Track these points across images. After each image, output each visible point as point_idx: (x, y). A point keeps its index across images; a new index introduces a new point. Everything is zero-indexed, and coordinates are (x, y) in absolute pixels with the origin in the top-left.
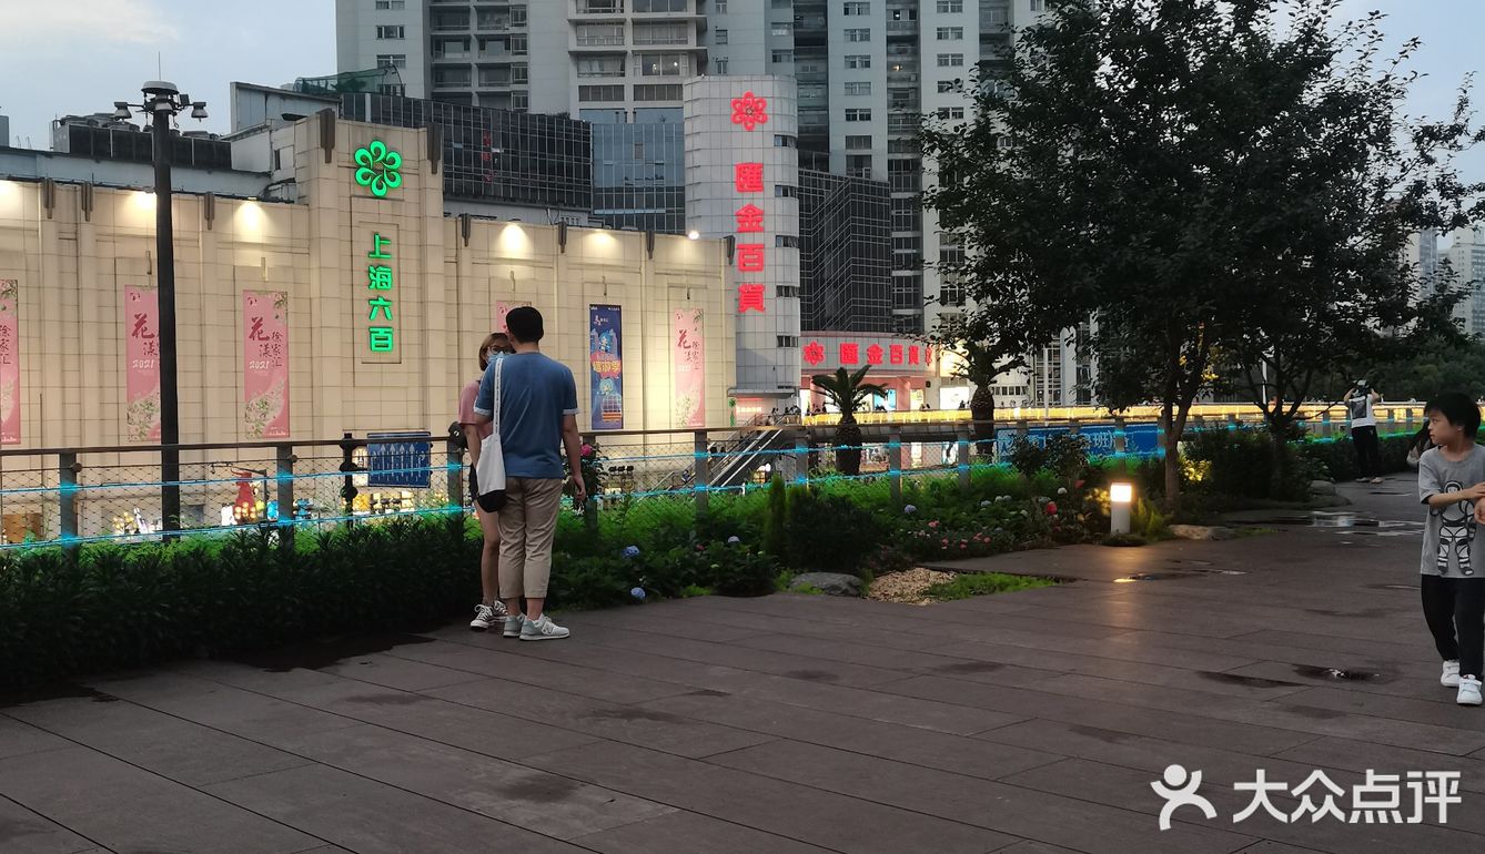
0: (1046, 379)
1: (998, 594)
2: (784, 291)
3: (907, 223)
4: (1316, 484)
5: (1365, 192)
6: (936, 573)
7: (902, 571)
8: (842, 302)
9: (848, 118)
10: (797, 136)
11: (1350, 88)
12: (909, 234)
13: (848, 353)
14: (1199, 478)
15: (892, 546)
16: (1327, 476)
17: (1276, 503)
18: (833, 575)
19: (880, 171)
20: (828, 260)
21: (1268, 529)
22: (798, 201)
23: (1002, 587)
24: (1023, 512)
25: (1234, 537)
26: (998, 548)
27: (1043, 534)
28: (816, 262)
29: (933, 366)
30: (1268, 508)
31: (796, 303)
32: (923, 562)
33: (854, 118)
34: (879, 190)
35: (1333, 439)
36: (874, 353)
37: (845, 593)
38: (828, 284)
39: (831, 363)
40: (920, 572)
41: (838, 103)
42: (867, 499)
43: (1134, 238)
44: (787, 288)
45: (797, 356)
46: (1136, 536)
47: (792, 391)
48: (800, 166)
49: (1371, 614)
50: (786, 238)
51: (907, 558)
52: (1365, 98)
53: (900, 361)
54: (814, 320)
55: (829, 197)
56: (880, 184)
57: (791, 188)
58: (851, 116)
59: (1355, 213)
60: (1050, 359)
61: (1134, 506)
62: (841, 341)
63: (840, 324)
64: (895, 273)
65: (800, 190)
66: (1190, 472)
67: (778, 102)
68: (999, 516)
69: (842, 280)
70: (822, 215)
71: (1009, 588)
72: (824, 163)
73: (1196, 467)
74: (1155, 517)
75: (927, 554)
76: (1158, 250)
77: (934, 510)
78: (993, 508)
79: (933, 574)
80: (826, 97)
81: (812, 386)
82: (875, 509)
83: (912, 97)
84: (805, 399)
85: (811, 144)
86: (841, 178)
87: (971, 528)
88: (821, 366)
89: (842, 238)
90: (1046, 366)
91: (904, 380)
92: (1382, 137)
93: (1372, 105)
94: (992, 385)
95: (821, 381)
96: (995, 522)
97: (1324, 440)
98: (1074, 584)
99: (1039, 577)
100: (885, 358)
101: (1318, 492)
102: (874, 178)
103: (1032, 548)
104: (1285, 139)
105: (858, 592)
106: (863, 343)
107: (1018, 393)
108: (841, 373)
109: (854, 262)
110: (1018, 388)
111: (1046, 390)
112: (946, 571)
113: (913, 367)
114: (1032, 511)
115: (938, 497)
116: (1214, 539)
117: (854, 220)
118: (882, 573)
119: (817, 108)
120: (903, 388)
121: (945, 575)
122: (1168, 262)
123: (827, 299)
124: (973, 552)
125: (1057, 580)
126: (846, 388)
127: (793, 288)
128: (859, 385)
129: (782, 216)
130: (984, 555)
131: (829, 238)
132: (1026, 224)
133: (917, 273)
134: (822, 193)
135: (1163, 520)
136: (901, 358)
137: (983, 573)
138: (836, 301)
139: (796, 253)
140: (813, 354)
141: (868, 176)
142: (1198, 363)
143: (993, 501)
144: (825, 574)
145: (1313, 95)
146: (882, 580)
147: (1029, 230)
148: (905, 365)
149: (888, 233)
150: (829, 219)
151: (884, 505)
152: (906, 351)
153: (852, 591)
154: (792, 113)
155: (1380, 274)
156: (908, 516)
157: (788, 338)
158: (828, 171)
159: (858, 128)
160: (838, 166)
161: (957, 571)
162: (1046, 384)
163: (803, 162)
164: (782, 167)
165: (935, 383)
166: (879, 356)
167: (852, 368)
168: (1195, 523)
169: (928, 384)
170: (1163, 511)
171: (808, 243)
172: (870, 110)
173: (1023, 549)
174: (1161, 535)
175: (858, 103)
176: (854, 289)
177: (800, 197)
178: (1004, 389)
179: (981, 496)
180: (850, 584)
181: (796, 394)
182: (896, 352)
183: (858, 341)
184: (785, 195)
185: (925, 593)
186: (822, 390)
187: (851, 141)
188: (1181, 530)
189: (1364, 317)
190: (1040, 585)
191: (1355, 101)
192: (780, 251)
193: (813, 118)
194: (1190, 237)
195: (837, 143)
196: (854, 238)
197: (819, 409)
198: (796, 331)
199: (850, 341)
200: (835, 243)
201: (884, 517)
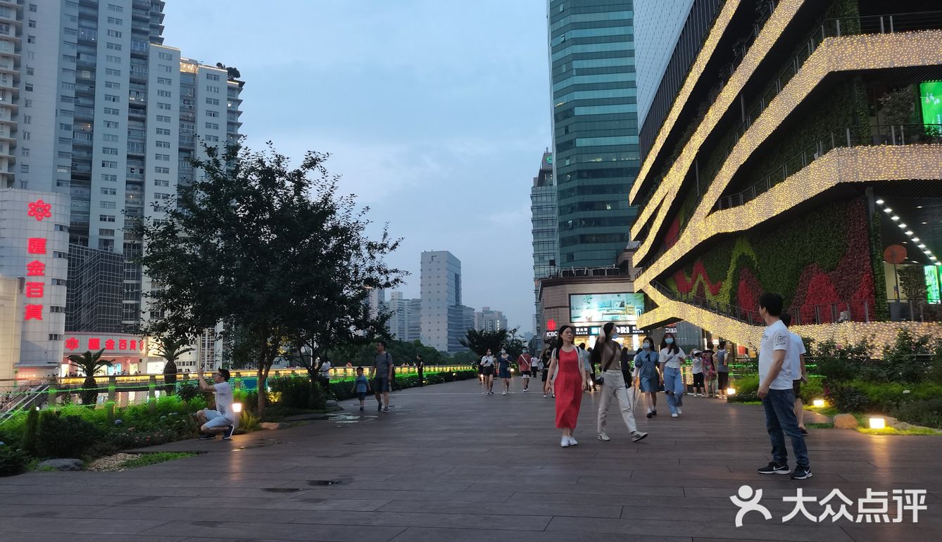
0: (206, 358)
1: (165, 463)
2: (55, 309)
3: (133, 276)
4: (329, 401)
5: (349, 271)
6: (131, 455)
7: (110, 456)
8: (92, 317)
9: (101, 219)
10: (69, 226)
11: (342, 224)
12: (134, 282)
13: (94, 343)
14: (276, 401)
15: (105, 442)
16: (334, 398)
17: (311, 411)
18: (65, 460)
19: (118, 248)
20: (84, 294)
21: (305, 422)
22: (67, 261)
23: (167, 459)
24: (183, 421)
25: (290, 427)
26: (169, 440)
27: (193, 431)
28: (77, 295)
29: (144, 351)
30: (306, 413)
31: (63, 316)
32: (124, 449)
33: (105, 220)
34: (117, 258)
35: (338, 382)
36: (110, 344)
37: (72, 469)
38: (84, 306)
39: (82, 348)
40: (121, 455)
41: (96, 211)
42: (93, 418)
43: (244, 284)
44: (57, 308)
45: (61, 346)
46: (242, 429)
47: (56, 365)
48: (70, 242)
49: (344, 456)
50: (58, 280)
51: (114, 448)
52: (348, 229)
53: (125, 348)
54: (72, 326)
55: (86, 261)
56: (118, 255)
57: (64, 253)
58: (103, 218)
59: (345, 279)
60: (208, 347)
61: (241, 414)
62: (90, 337)
63: (89, 328)
64: (124, 302)
65: (69, 255)
66: (272, 398)
67: (58, 208)
68: (169, 423)
69: (92, 304)
70: (82, 269)
71: (171, 459)
72: (85, 242)
73: (275, 395)
74: (252, 419)
75: (126, 445)
76: (255, 290)
77: (133, 422)
78: (167, 419)
79: (128, 455)
80: (89, 208)
81: (70, 362)
82: (97, 423)
83: (139, 212)
84: (65, 369)
85: (78, 232)
86: (94, 250)
87: (153, 430)
88: (75, 351)
89: (93, 282)
90: (206, 351)
91: (126, 359)
92: (356, 247)
93: (351, 232)
94: (177, 360)
95: (74, 359)
96: (167, 426)
97: (335, 382)
98: (207, 454)
99: (187, 452)
100: (116, 346)
101: (330, 405)
102: (115, 252)
103: (187, 438)
104: (316, 244)
105: (81, 468)
106: (103, 338)
107: (191, 365)
108: (88, 354)
109: (101, 295)
110: (191, 362)
111: (206, 363)
112: (136, 453)
113: (133, 351)
114: (188, 419)
115: (136, 415)
116: (279, 428)
117: (102, 273)
118: (97, 457)
119: (83, 213)
120: (126, 363)
121: (135, 456)
122: (261, 296)
123: (82, 314)
124: (153, 443)
125: (198, 453)
126: (90, 362)
127: (61, 308)
128: (98, 360)
129: (57, 268)
130: (160, 444)
131: (85, 282)
132: (190, 274)
133: (137, 302)
134: (83, 257)
135: (256, 420)
136: (126, 347)
137: (158, 453)
138: (88, 316)
139: (65, 288)
140: (72, 344)
141: (111, 250)
142: (276, 346)
143: (167, 416)
144: (61, 460)
145: (327, 226)
146: (97, 461)
147: (192, 276)
148: (128, 350)
149: (121, 281)
150: (86, 272)
151: (103, 421)
152: (129, 344)
153: (77, 467)
154: (67, 213)
155: (354, 306)
156: (117, 426)
157: (56, 335)
158: (87, 246)
159: (107, 225)
160: (94, 244)
161: (143, 453)
162: (206, 360)
163: (72, 240)
164: (60, 242)
165: (144, 360)
166: (113, 345)
167: (94, 352)
168: (272, 421)
169: (141, 361)
170: (256, 416)
171: (73, 283)
172: (114, 216)
173: (182, 439)
174: (255, 428)
175: (108, 212)
176: (100, 309)
177: (69, 259)
178: (184, 363)
179: (160, 414)
180: (76, 464)
181: (59, 366)
182: (123, 344)
183: (100, 337)
184: (60, 257)
185: (122, 466)
186: (76, 364)
187: (102, 231)
188: (265, 425)
189: (350, 325)
190: (189, 456)
191: (345, 230)
192: (55, 287)
193: (80, 218)
194: (270, 285)
195: (94, 232)
196: (101, 282)
197: (73, 375)
198: (62, 330)
199: (95, 337)
200: (89, 285)
201: (103, 426)
